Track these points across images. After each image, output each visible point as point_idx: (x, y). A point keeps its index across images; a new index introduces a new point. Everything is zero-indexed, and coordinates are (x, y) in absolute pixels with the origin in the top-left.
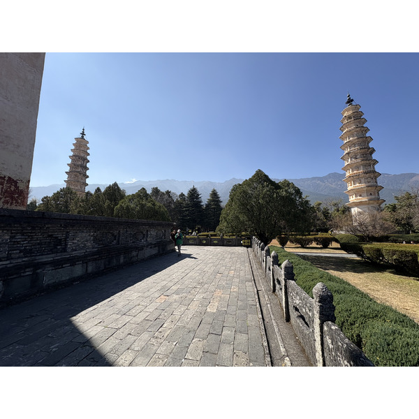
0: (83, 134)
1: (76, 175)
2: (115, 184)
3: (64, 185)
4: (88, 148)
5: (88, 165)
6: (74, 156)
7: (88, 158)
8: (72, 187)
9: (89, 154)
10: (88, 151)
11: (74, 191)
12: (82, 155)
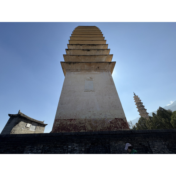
0: (135, 94)
1: (141, 111)
2: (160, 108)
3: (140, 116)
4: (139, 98)
5: (143, 104)
6: (136, 103)
7: (141, 101)
8: (143, 116)
9: (141, 100)
10: (140, 99)
11: (144, 118)
12: (139, 102)
